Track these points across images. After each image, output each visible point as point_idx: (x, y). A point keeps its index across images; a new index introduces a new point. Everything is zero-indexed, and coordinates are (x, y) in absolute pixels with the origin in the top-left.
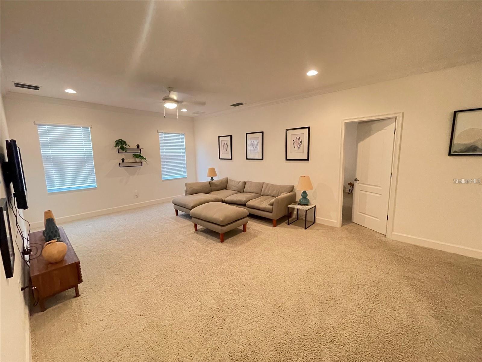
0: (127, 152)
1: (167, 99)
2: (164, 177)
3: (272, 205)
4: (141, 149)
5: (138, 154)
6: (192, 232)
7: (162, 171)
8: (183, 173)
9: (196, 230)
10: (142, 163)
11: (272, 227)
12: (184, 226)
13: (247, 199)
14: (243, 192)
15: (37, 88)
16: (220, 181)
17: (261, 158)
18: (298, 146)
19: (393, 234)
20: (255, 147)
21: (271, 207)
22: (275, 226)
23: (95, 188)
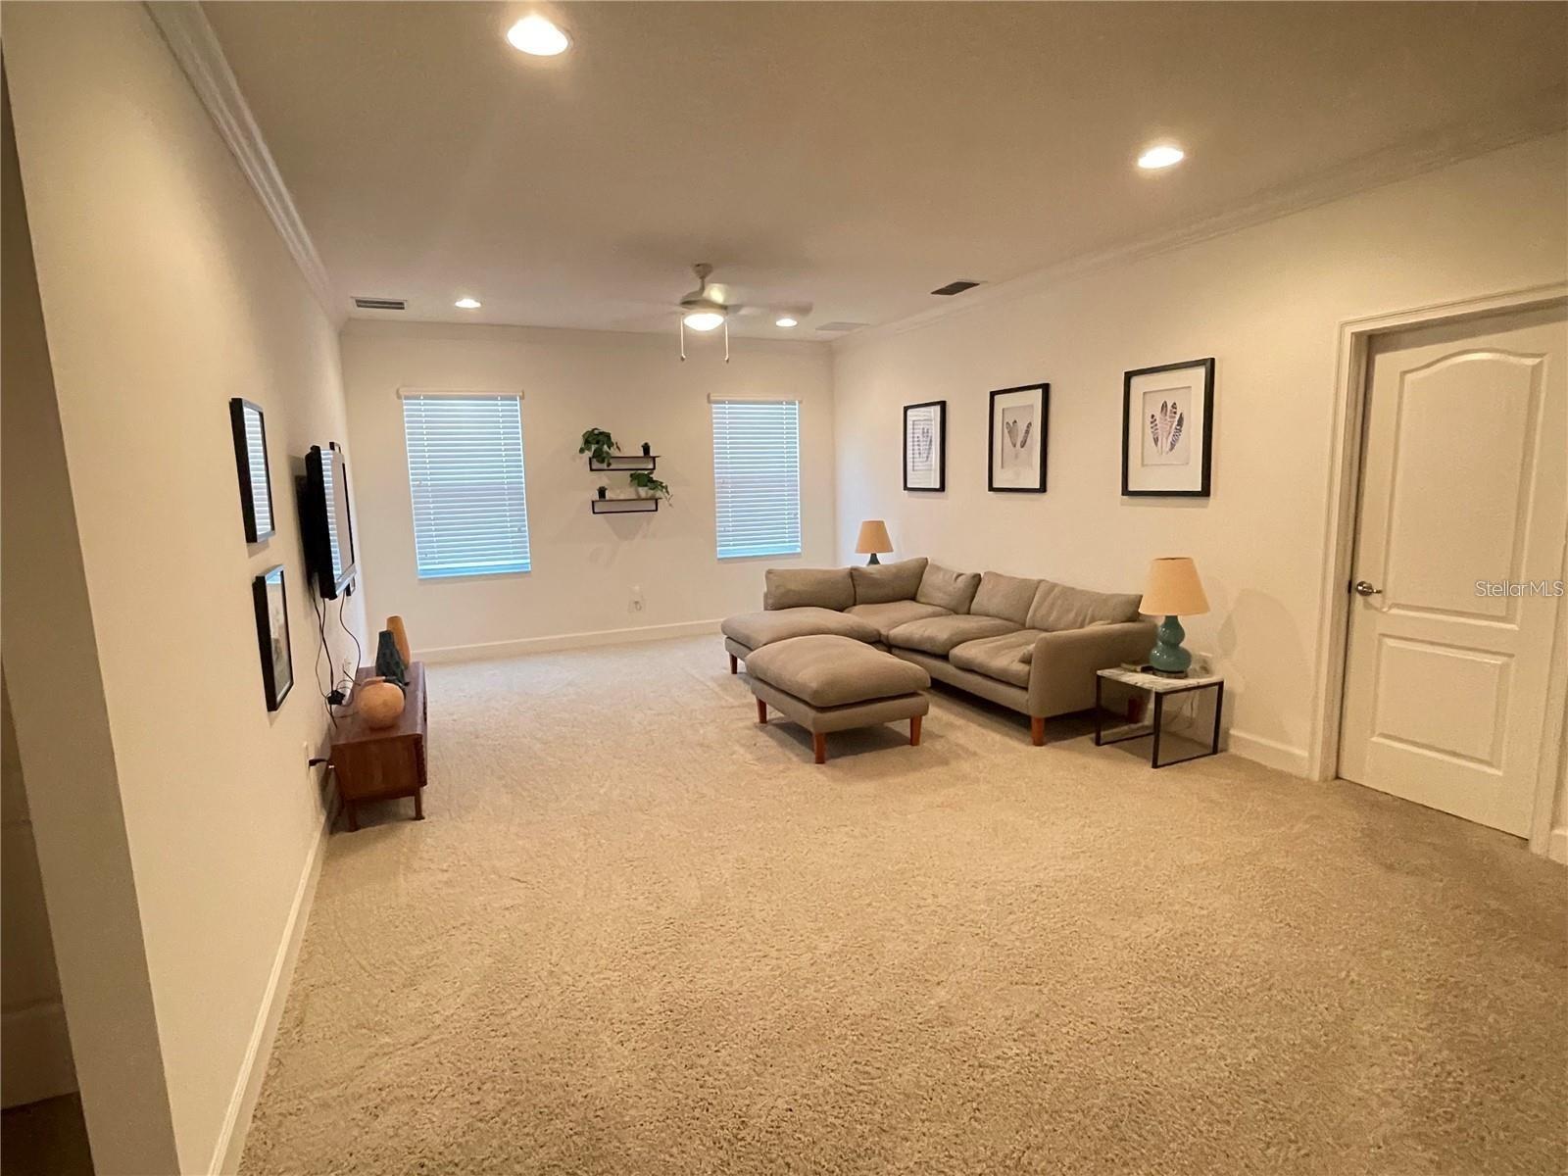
0: (611, 467)
1: (692, 302)
2: (722, 551)
3: (1027, 660)
4: (654, 458)
5: (646, 472)
6: (749, 723)
7: (718, 529)
8: (789, 537)
9: (763, 718)
10: (656, 500)
11: (1028, 744)
12: (736, 703)
13: (952, 635)
14: (969, 613)
15: (399, 306)
16: (894, 570)
17: (1038, 486)
18: (1170, 439)
19: (1557, 836)
20: (1018, 445)
21: (1023, 668)
22: (1039, 743)
23: (526, 572)
